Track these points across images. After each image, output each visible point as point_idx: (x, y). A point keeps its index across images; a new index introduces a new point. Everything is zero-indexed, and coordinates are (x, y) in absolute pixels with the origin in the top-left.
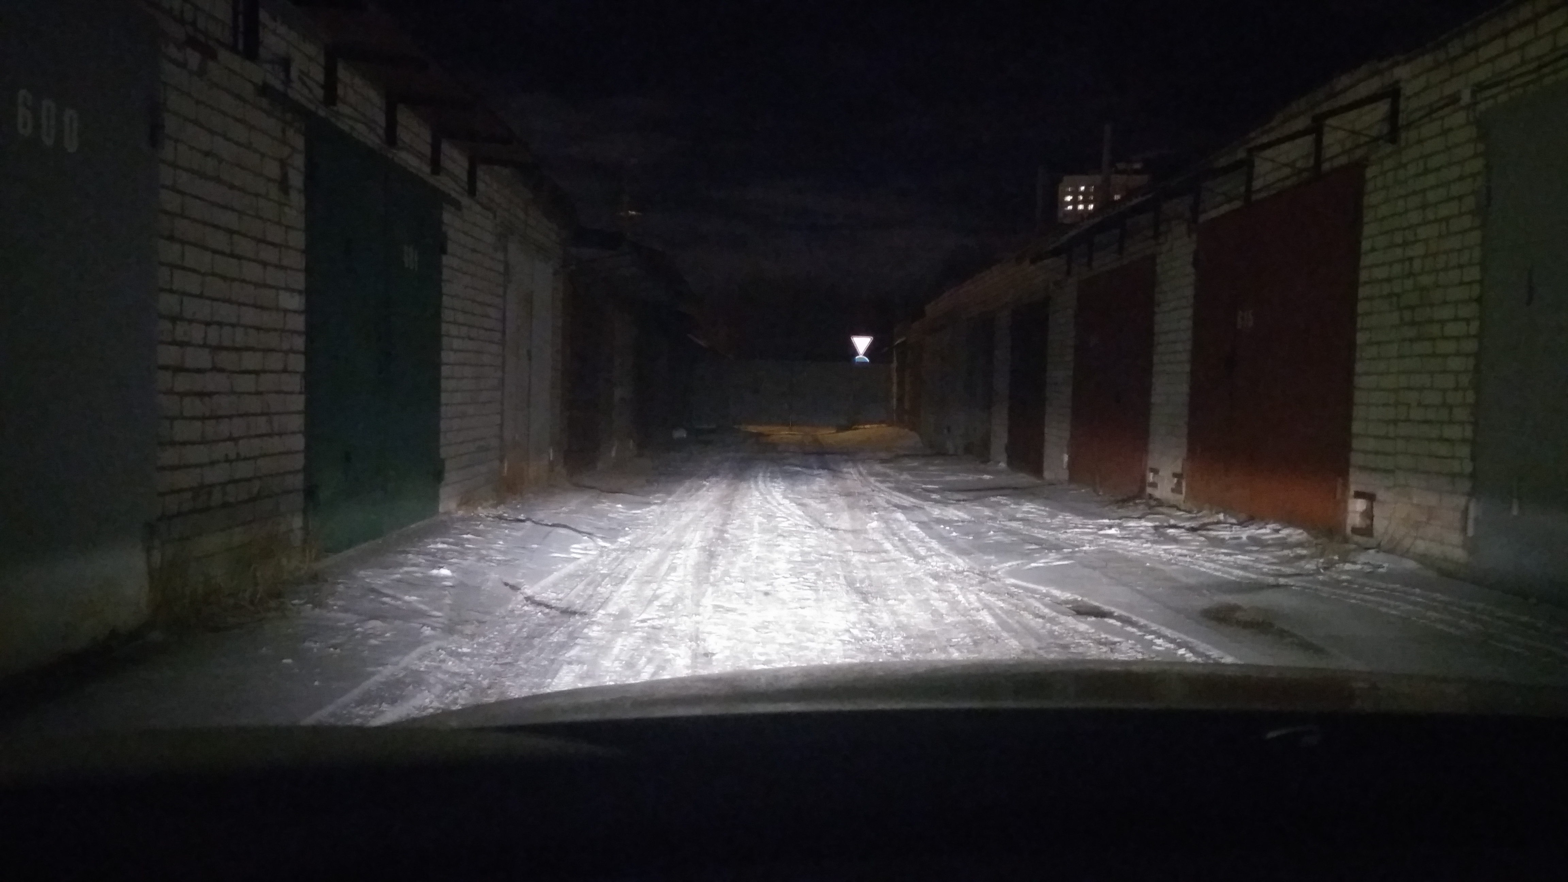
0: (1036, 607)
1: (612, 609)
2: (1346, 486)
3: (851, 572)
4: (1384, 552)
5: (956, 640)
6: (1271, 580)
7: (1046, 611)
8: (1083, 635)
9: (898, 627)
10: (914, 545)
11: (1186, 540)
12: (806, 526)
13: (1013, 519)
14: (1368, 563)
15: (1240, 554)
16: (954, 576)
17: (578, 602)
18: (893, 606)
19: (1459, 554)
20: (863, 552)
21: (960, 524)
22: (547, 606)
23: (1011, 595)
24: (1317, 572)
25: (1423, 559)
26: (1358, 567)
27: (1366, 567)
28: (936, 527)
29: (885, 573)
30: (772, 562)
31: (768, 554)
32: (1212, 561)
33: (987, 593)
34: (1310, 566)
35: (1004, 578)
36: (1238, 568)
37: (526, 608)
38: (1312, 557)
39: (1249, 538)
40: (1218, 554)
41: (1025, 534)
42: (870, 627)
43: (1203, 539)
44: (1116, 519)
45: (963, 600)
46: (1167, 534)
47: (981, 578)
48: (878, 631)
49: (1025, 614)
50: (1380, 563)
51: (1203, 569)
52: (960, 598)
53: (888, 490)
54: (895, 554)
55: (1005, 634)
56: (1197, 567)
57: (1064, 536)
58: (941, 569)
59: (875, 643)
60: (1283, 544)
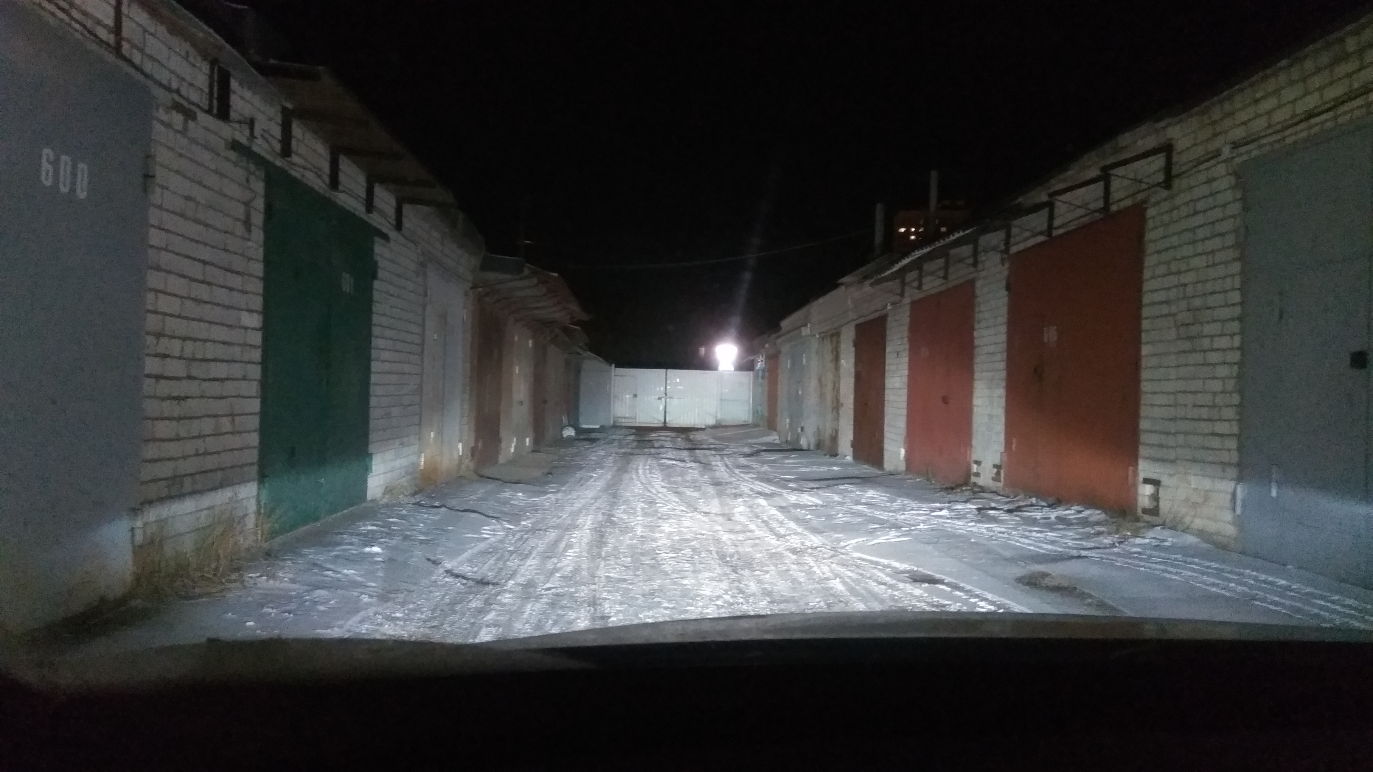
0: (878, 576)
1: (520, 579)
2: (1136, 473)
3: (722, 548)
4: (1169, 528)
5: (812, 604)
6: (1074, 553)
7: (888, 579)
8: (919, 599)
9: (764, 593)
10: (775, 525)
11: (1005, 520)
12: (682, 511)
13: (858, 503)
14: (1155, 538)
15: (1050, 532)
16: (809, 551)
17: (490, 574)
18: (758, 575)
19: (1231, 530)
20: (732, 531)
21: (814, 508)
22: (464, 578)
23: (858, 566)
24: (1113, 545)
25: (1201, 534)
26: (1147, 541)
27: (1153, 541)
28: (793, 511)
29: (751, 549)
30: (655, 540)
31: (651, 534)
32: (1027, 537)
33: (837, 564)
34: (1107, 541)
35: (851, 552)
36: (1046, 543)
37: (447, 579)
38: (1110, 533)
39: (1057, 517)
40: (1031, 531)
41: (869, 516)
42: (739, 594)
43: (1018, 519)
44: (945, 503)
45: (818, 572)
46: (989, 515)
47: (832, 553)
48: (747, 597)
49: (870, 582)
50: (1164, 538)
51: (1018, 544)
52: (815, 569)
53: (751, 480)
54: (758, 533)
55: (853, 599)
56: (1013, 542)
57: (902, 517)
58: (799, 545)
59: (745, 607)
60: (1085, 523)
